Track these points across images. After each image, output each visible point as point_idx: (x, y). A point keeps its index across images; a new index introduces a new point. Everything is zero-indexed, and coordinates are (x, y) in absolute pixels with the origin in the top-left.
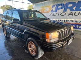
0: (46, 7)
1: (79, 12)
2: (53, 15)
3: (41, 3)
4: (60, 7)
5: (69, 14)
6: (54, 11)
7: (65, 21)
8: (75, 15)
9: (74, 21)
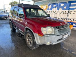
0: (44, 5)
3: (40, 1)
4: (55, 6)
8: (65, 13)
9: (64, 19)
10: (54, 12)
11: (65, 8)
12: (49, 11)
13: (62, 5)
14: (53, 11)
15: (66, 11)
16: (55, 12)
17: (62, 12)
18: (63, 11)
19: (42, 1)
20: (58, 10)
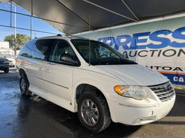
1: (136, 52)
4: (109, 42)
8: (130, 55)
11: (129, 45)
13: (123, 40)
15: (131, 52)
17: (125, 54)
18: (126, 52)
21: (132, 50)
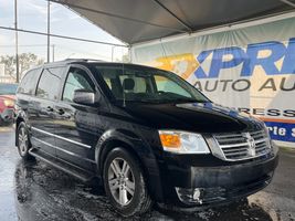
2: (203, 87)
3: (157, 42)
5: (264, 87)
6: (207, 74)
7: (251, 112)
8: (282, 88)
9: (282, 113)
10: (230, 84)
12: (203, 81)
14: (226, 82)
15: (284, 79)
16: (236, 86)
17: (269, 84)
18: (272, 80)
19: (164, 41)
20: (246, 78)
21: (287, 76)
